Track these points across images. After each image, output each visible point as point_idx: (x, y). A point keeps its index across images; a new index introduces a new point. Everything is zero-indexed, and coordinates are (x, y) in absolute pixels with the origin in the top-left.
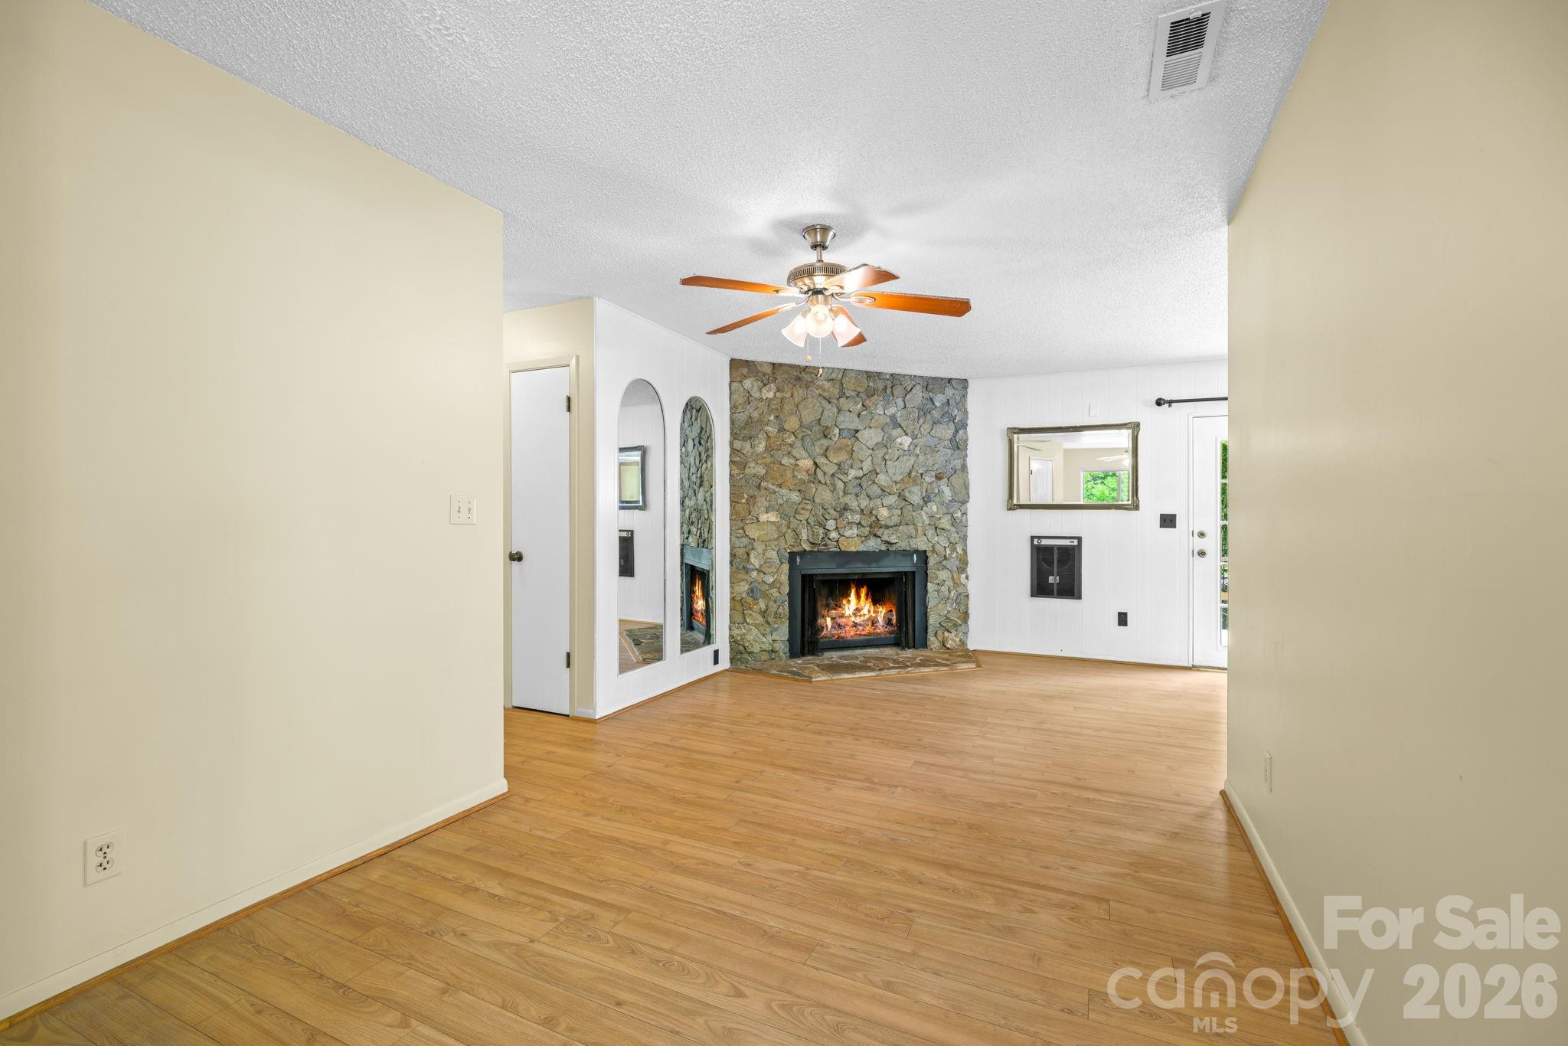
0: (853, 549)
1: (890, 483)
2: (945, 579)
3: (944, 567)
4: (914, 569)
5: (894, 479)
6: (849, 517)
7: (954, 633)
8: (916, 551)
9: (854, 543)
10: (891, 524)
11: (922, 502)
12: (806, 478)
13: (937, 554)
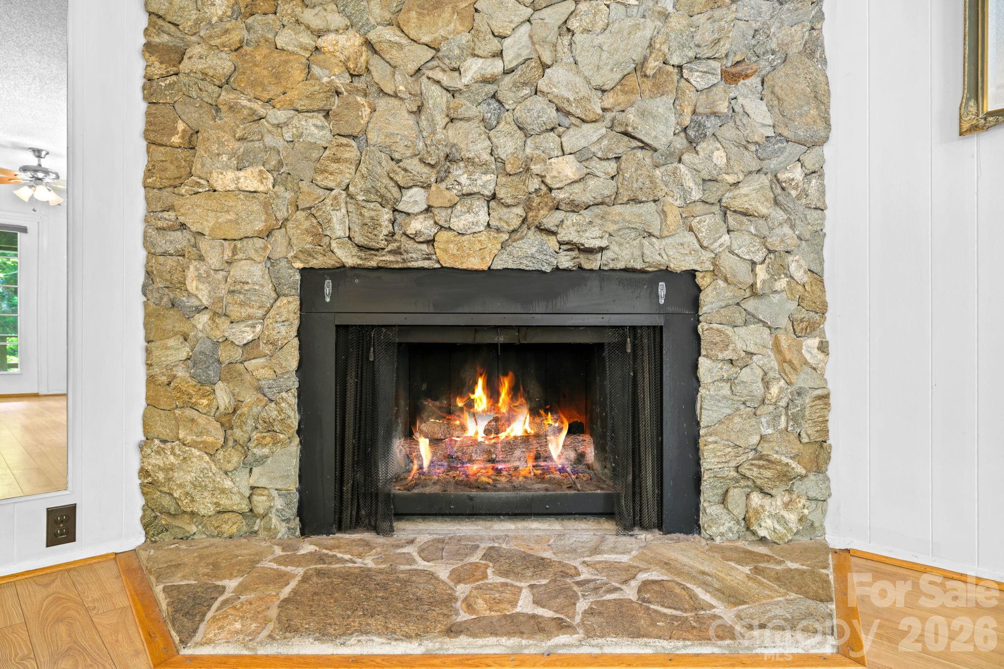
0: (475, 263)
1: (584, 91)
2: (752, 349)
3: (751, 318)
4: (659, 321)
5: (597, 81)
6: (464, 179)
7: (781, 498)
8: (666, 274)
9: (478, 246)
10: (587, 198)
11: (680, 142)
12: (342, 81)
13: (726, 280)
